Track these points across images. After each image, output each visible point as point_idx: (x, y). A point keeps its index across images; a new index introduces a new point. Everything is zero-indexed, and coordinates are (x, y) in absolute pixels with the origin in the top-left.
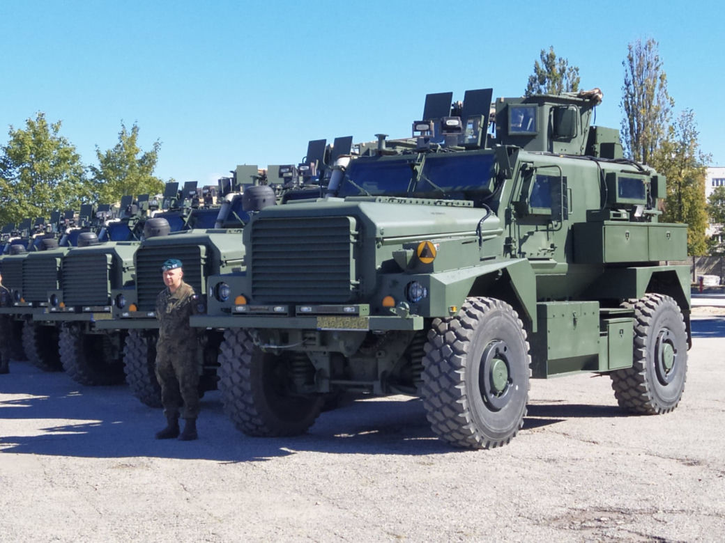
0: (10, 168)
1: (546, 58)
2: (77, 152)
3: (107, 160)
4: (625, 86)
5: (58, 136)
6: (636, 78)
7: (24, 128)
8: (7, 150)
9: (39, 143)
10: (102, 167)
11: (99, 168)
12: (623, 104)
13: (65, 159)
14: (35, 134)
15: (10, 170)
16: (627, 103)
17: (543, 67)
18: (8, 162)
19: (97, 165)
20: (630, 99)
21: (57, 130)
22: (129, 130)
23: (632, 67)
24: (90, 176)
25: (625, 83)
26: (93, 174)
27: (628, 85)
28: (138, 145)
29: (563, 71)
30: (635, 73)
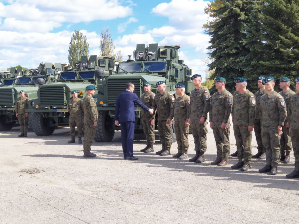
1: (76, 32)
4: (101, 42)
6: (104, 40)
16: (101, 47)
17: (75, 35)
23: (103, 36)
27: (102, 42)
29: (82, 36)
30: (104, 38)
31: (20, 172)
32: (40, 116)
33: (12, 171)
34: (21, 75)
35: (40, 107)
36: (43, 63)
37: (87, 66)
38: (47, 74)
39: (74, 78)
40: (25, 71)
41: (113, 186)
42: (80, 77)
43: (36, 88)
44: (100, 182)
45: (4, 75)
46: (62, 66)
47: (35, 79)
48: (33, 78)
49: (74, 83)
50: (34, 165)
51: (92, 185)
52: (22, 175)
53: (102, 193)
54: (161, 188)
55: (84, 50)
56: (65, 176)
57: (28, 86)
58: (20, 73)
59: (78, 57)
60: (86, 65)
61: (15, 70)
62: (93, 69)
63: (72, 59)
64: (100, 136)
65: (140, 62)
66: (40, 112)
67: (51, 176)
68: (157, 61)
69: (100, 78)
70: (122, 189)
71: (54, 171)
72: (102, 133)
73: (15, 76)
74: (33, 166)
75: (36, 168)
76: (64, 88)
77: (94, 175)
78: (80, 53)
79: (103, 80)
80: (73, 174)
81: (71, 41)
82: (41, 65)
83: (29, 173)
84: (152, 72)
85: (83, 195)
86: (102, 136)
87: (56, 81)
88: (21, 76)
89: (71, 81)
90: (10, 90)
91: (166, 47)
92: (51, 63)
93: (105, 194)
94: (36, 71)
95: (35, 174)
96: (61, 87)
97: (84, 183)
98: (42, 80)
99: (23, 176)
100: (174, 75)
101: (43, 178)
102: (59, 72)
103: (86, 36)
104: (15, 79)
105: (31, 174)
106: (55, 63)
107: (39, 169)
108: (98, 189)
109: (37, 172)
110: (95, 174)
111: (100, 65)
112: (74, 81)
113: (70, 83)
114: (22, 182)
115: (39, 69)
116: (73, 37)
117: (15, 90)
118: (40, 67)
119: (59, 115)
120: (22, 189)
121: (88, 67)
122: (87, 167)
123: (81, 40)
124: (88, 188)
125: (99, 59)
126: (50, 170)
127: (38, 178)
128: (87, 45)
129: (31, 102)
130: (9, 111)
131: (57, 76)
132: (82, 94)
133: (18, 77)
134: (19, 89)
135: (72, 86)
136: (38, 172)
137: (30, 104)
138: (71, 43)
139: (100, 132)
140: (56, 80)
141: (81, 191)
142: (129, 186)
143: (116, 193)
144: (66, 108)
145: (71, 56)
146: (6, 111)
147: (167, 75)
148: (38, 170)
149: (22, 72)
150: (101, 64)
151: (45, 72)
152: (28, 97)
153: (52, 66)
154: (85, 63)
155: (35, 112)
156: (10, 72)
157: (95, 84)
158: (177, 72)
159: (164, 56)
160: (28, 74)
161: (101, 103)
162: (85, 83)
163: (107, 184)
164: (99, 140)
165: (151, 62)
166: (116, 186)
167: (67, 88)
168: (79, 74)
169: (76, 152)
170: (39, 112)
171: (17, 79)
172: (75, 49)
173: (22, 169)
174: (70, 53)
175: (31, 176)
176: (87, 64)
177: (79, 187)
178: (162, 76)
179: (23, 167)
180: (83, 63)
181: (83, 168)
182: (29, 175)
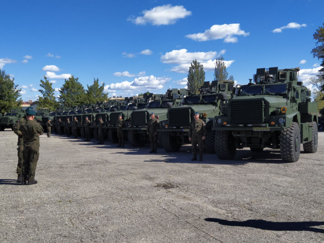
2: (83, 86)
3: (91, 88)
5: (78, 82)
7: (69, 80)
8: (64, 86)
9: (73, 84)
11: (88, 90)
13: (80, 88)
14: (72, 81)
20: (216, 73)
21: (77, 80)
22: (96, 80)
24: (86, 92)
28: (99, 84)
29: (199, 66)
30: (218, 66)
31: (157, 186)
32: (169, 135)
34: (152, 100)
35: (169, 128)
36: (170, 89)
38: (174, 99)
39: (198, 101)
40: (155, 96)
41: (246, 205)
43: (165, 111)
44: (232, 200)
45: (138, 100)
46: (187, 91)
47: (164, 102)
48: (162, 102)
51: (224, 204)
53: (237, 212)
54: (297, 211)
55: (201, 77)
56: (197, 192)
58: (151, 98)
59: (195, 83)
61: (147, 96)
62: (214, 92)
63: (190, 85)
65: (261, 85)
66: (169, 132)
67: (185, 192)
68: (276, 84)
69: (224, 100)
70: (256, 209)
71: (186, 187)
73: (147, 101)
74: (168, 181)
75: (170, 183)
76: (190, 110)
77: (224, 193)
78: (198, 80)
79: (226, 102)
82: (168, 91)
84: (273, 93)
85: (218, 214)
87: (182, 104)
90: (144, 112)
91: (285, 70)
92: (177, 89)
93: (239, 214)
95: (170, 189)
96: (187, 109)
97: (216, 201)
98: (170, 103)
99: (160, 191)
100: (295, 96)
101: (178, 193)
102: (185, 97)
104: (148, 103)
105: (166, 188)
106: (181, 89)
107: (173, 184)
108: (232, 208)
109: (171, 187)
110: (226, 192)
111: (221, 89)
112: (198, 104)
113: (195, 106)
114: (159, 197)
115: (167, 94)
117: (148, 113)
119: (185, 134)
120: (161, 205)
121: (210, 92)
122: (216, 184)
123: (198, 69)
124: (221, 206)
125: (220, 84)
126: (183, 185)
127: (173, 193)
129: (162, 123)
130: (142, 131)
131: (183, 100)
132: (206, 116)
133: (150, 102)
134: (150, 111)
135: (196, 108)
137: (160, 124)
141: (215, 209)
142: (262, 207)
143: (251, 214)
146: (140, 130)
147: (288, 96)
149: (153, 98)
150: (222, 88)
151: (172, 97)
152: (158, 119)
153: (178, 92)
154: (208, 88)
155: (165, 132)
156: (143, 98)
157: (216, 107)
158: (297, 93)
159: (283, 79)
160: (157, 98)
161: (225, 123)
163: (239, 203)
165: (272, 84)
166: (249, 206)
167: (192, 110)
168: (202, 98)
169: (203, 168)
171: (149, 103)
172: (193, 77)
173: (158, 184)
176: (210, 89)
177: (213, 205)
178: (284, 98)
179: (158, 181)
180: (206, 88)
181: (213, 185)
182: (165, 190)
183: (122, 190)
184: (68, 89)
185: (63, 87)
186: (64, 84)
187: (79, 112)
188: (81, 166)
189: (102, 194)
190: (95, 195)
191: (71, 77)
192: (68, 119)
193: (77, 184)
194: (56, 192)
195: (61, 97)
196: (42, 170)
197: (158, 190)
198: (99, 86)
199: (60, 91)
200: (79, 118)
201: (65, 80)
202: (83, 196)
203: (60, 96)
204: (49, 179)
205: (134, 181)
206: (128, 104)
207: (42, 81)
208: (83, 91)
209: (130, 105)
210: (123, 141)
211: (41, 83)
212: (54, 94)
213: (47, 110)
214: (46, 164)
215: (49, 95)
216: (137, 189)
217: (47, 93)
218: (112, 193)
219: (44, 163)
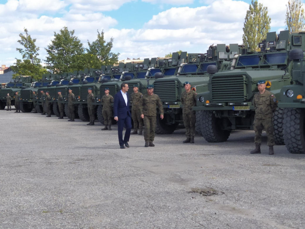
0: (54, 49)
1: (254, 4)
2: (81, 42)
4: (287, 15)
5: (73, 36)
6: (291, 11)
7: (60, 33)
8: (53, 42)
10: (90, 49)
11: (89, 49)
12: (286, 22)
14: (64, 36)
15: (54, 50)
17: (252, 7)
18: (53, 47)
19: (88, 48)
20: (289, 20)
21: (73, 34)
23: (290, 7)
25: (287, 13)
26: (87, 52)
29: (261, 9)
30: (291, 9)
31: (191, 192)
32: (211, 115)
33: (181, 190)
35: (211, 104)
37: (275, 46)
38: (219, 60)
39: (257, 63)
40: (190, 56)
42: (265, 61)
43: (206, 79)
45: (165, 63)
46: (240, 48)
47: (204, 66)
49: (258, 70)
50: (208, 183)
52: (194, 196)
55: (264, 26)
56: (253, 201)
57: (194, 76)
58: (183, 60)
59: (255, 36)
60: (274, 44)
61: (178, 56)
62: (283, 49)
63: (247, 39)
64: (297, 144)
66: (211, 110)
67: (234, 201)
69: (298, 60)
71: (237, 194)
72: (299, 140)
73: (178, 64)
74: (208, 185)
75: (211, 188)
76: (244, 77)
77: (296, 203)
78: (258, 30)
79: (301, 64)
80: (265, 200)
81: (247, 15)
82: (211, 47)
83: (203, 195)
86: (300, 145)
87: (232, 68)
88: (186, 63)
89: (253, 67)
90: (173, 81)
92: (225, 44)
94: (205, 56)
95: (211, 196)
96: (241, 76)
98: (214, 67)
99: (196, 199)
101: (223, 203)
102: (237, 56)
103: (267, 8)
104: (178, 68)
105: (206, 195)
107: (216, 189)
109: (213, 194)
110: (299, 202)
111: (294, 44)
112: (257, 67)
113: (252, 70)
115: (209, 53)
116: (249, 10)
117: (179, 82)
118: (209, 50)
120: (197, 219)
121: (277, 48)
122: (284, 190)
123: (260, 13)
124: (290, 222)
125: (293, 36)
127: (215, 203)
128: (268, 20)
129: (200, 97)
131: (234, 61)
132: (269, 85)
133: (182, 65)
135: (254, 74)
136: (215, 194)
137: (198, 100)
138: (246, 18)
139: (296, 139)
140: (233, 66)
144: (247, 105)
145: (246, 35)
148: (215, 191)
149: (187, 59)
150: (295, 42)
151: (217, 57)
152: (195, 91)
153: (226, 49)
154: (273, 42)
155: (204, 111)
156: (172, 59)
157: (286, 71)
160: (194, 60)
161: (299, 97)
162: (272, 70)
164: (295, 151)
167: (248, 77)
168: (263, 58)
169: (264, 167)
170: (209, 111)
171: (181, 67)
172: (251, 26)
173: (194, 189)
174: (245, 32)
175: (206, 199)
176: (276, 43)
179: (193, 185)
180: (269, 42)
181: (279, 192)
182: (203, 197)
183: (138, 197)
184: (59, 48)
185: (51, 44)
186: (53, 40)
187: (76, 81)
188: (78, 162)
189: (109, 202)
190: (99, 203)
191: (63, 29)
192: (60, 93)
193: (72, 188)
194: (41, 199)
195: (48, 60)
196: (20, 166)
197: (193, 198)
198: (105, 42)
199: (48, 51)
200: (75, 90)
201: (54, 34)
202: (81, 205)
203: (48, 58)
204: (32, 180)
205: (156, 183)
206: (149, 69)
207: (21, 35)
208: (82, 50)
209: (152, 70)
210: (140, 125)
211: (20, 39)
212: (38, 54)
213: (27, 79)
214: (27, 159)
215: (31, 57)
216: (161, 196)
217: (28, 53)
218: (124, 201)
219: (23, 157)
